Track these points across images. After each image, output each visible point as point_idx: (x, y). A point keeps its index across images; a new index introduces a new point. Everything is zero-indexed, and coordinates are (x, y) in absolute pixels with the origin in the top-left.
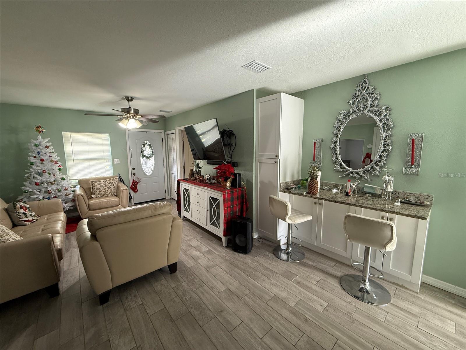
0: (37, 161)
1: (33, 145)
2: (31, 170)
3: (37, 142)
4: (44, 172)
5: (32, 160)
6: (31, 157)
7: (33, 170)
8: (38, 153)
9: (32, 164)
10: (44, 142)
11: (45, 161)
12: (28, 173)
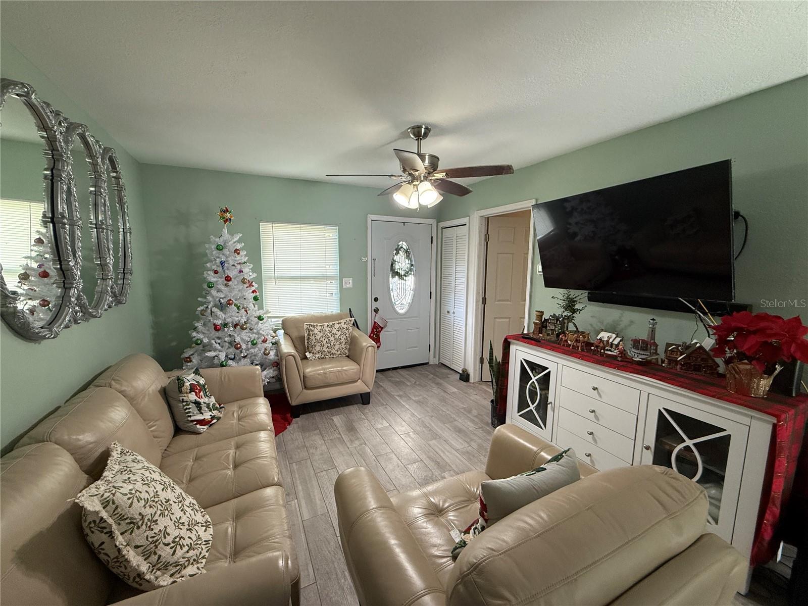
0: (219, 279)
1: (214, 247)
2: (207, 297)
3: (220, 241)
4: (229, 303)
5: (212, 278)
6: (209, 272)
7: (211, 299)
8: (221, 264)
9: (210, 285)
10: (232, 242)
11: (232, 280)
12: (202, 304)
